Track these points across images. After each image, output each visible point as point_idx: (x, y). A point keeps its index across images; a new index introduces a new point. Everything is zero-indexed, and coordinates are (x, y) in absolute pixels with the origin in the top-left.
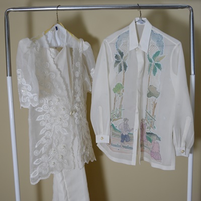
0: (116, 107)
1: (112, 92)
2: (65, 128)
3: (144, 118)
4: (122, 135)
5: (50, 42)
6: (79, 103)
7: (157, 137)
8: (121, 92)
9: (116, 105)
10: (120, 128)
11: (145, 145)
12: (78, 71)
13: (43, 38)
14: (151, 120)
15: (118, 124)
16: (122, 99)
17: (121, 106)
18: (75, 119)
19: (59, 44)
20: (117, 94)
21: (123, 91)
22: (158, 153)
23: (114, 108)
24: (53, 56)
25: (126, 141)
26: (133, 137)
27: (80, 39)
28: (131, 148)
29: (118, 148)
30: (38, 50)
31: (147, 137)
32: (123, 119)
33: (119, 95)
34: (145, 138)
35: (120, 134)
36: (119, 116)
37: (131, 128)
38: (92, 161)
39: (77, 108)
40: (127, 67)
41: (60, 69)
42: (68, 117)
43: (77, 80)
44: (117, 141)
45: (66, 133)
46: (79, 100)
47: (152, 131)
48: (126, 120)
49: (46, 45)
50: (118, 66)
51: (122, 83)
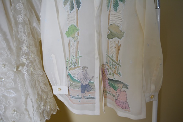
0: (71, 54)
1: (65, 37)
2: (11, 89)
3: (105, 63)
4: (82, 85)
6: (27, 54)
7: (124, 84)
8: (76, 35)
9: (71, 52)
10: (79, 78)
11: (108, 91)
12: (21, 14)
14: (115, 65)
15: (77, 73)
16: (78, 44)
17: (77, 52)
18: (24, 74)
20: (70, 38)
21: (78, 34)
22: (126, 102)
23: (69, 56)
25: (88, 91)
26: (94, 86)
28: (94, 98)
29: (79, 100)
31: (109, 84)
32: (81, 68)
33: (73, 40)
34: (107, 84)
35: (79, 85)
36: (76, 64)
37: (91, 77)
38: (55, 114)
39: (25, 61)
40: (80, 3)
42: (12, 75)
43: (20, 26)
44: (77, 92)
45: (14, 95)
46: (27, 51)
47: (116, 77)
48: (85, 68)
50: (68, 3)
51: (75, 25)
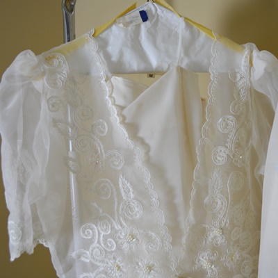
5: (114, 59)
13: (90, 48)
19: (154, 62)
24: (120, 102)
27: (246, 45)
30: (60, 84)
41: (147, 141)
46: (220, 240)
49: (99, 68)
